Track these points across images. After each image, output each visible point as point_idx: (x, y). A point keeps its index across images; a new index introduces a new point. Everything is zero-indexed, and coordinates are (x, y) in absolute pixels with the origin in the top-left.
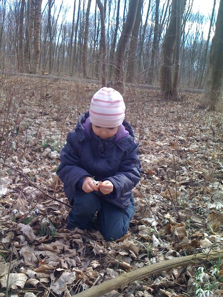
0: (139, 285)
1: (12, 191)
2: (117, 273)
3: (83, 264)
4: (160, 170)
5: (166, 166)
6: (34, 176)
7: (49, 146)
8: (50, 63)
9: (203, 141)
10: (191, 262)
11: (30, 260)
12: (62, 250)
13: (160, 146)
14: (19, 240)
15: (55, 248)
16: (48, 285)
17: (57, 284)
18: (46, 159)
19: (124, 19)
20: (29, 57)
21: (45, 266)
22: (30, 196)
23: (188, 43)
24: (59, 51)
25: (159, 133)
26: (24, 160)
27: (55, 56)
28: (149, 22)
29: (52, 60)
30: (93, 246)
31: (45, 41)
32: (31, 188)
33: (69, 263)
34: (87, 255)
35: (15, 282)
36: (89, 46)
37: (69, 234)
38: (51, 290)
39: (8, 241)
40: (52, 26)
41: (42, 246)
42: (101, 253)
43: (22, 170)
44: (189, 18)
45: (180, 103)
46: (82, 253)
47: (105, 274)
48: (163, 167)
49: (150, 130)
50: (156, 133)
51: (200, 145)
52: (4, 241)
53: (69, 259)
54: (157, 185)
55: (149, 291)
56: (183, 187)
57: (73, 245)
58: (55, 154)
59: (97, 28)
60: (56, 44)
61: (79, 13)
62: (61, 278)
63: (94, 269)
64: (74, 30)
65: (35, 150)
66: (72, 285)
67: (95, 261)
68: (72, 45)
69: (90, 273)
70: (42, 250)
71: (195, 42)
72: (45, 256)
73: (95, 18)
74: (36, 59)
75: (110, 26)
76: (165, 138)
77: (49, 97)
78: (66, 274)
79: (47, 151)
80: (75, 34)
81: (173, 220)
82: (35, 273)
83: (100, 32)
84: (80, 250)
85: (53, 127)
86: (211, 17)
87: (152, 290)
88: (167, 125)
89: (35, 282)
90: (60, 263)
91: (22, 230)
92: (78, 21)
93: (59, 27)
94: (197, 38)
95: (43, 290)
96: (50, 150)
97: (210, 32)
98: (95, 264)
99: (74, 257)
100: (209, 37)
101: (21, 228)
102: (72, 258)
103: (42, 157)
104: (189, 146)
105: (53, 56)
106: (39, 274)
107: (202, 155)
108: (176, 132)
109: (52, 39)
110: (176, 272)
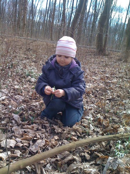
0: (82, 149)
1: (8, 97)
2: (69, 143)
3: (49, 137)
4: (95, 92)
5: (98, 90)
6: (21, 90)
7: (30, 75)
8: (31, 32)
9: (120, 78)
10: (113, 139)
11: (18, 133)
12: (37, 129)
13: (95, 79)
14: (12, 123)
15: (33, 127)
16: (28, 147)
17: (34, 146)
18: (28, 82)
19: (76, 8)
20: (20, 27)
21: (27, 136)
22: (18, 100)
23: (113, 24)
24: (37, 25)
25: (94, 72)
26: (15, 82)
27: (34, 28)
28: (91, 10)
29: (33, 30)
30: (55, 128)
31: (29, 19)
32: (19, 96)
33: (41, 136)
34: (51, 133)
35: (9, 144)
36: (55, 23)
37: (41, 121)
38: (30, 150)
39: (6, 123)
40: (34, 10)
41: (26, 126)
42: (60, 132)
43: (14, 87)
44: (114, 9)
45: (107, 57)
46: (48, 131)
47: (62, 143)
48: (96, 90)
49: (89, 70)
50: (93, 72)
51: (118, 80)
52: (3, 122)
53: (41, 134)
54: (93, 99)
55: (88, 153)
56: (108, 101)
57: (44, 127)
58: (33, 80)
59: (60, 13)
60: (36, 21)
61: (50, 3)
62: (36, 143)
63: (55, 140)
64: (47, 13)
65: (22, 77)
66: (42, 147)
67: (56, 136)
68: (45, 22)
69: (53, 142)
70: (25, 129)
71: (117, 24)
72: (27, 132)
73: (59, 6)
74: (24, 28)
75: (68, 12)
76: (98, 75)
77: (31, 50)
78: (39, 141)
79: (28, 78)
80: (47, 16)
81: (102, 118)
82: (21, 140)
83: (62, 15)
84: (48, 130)
85: (33, 66)
86: (127, 9)
87: (90, 152)
88: (99, 68)
89: (21, 145)
90: (36, 135)
91: (14, 117)
92: (49, 8)
93: (38, 11)
94: (118, 21)
95: (25, 149)
96: (31, 77)
97: (126, 18)
98: (56, 137)
99: (44, 133)
100: (126, 21)
101: (13, 116)
102: (43, 134)
103: (26, 81)
104: (112, 80)
105: (34, 27)
106: (23, 141)
107: (119, 85)
108: (104, 72)
109: (33, 18)
110: (104, 143)
